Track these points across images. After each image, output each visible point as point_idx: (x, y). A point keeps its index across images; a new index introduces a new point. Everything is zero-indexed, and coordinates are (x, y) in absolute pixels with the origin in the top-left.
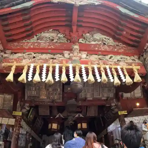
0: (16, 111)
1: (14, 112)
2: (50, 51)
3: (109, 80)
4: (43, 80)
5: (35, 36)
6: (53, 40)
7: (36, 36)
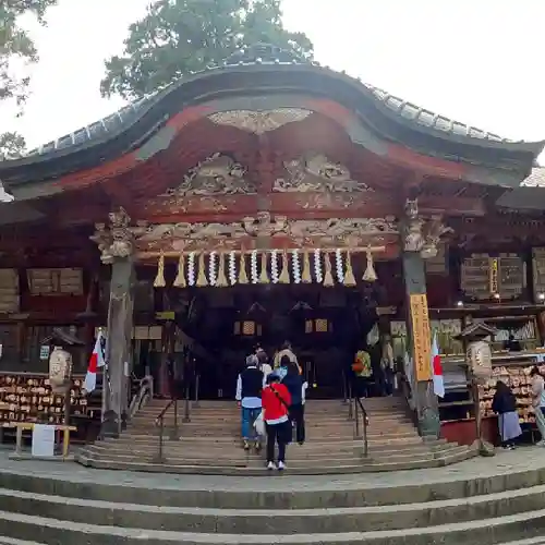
0: (162, 311)
1: (158, 313)
2: (218, 217)
3: (314, 279)
4: (212, 284)
5: (186, 176)
6: (223, 187)
7: (189, 175)
